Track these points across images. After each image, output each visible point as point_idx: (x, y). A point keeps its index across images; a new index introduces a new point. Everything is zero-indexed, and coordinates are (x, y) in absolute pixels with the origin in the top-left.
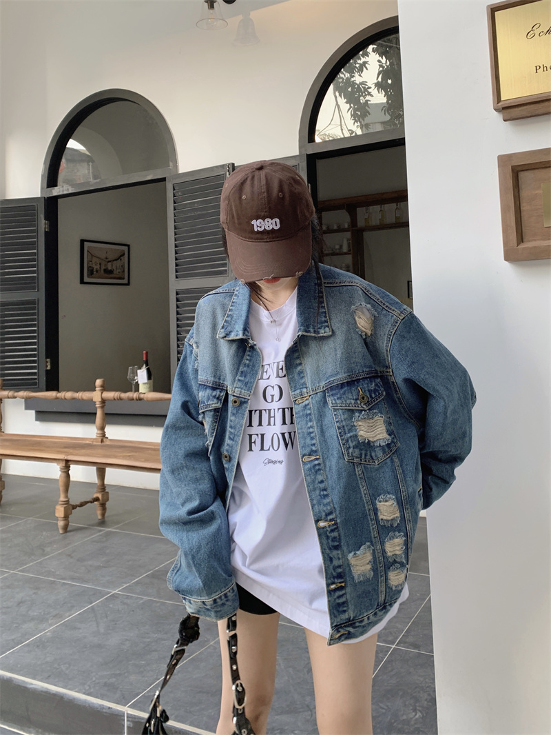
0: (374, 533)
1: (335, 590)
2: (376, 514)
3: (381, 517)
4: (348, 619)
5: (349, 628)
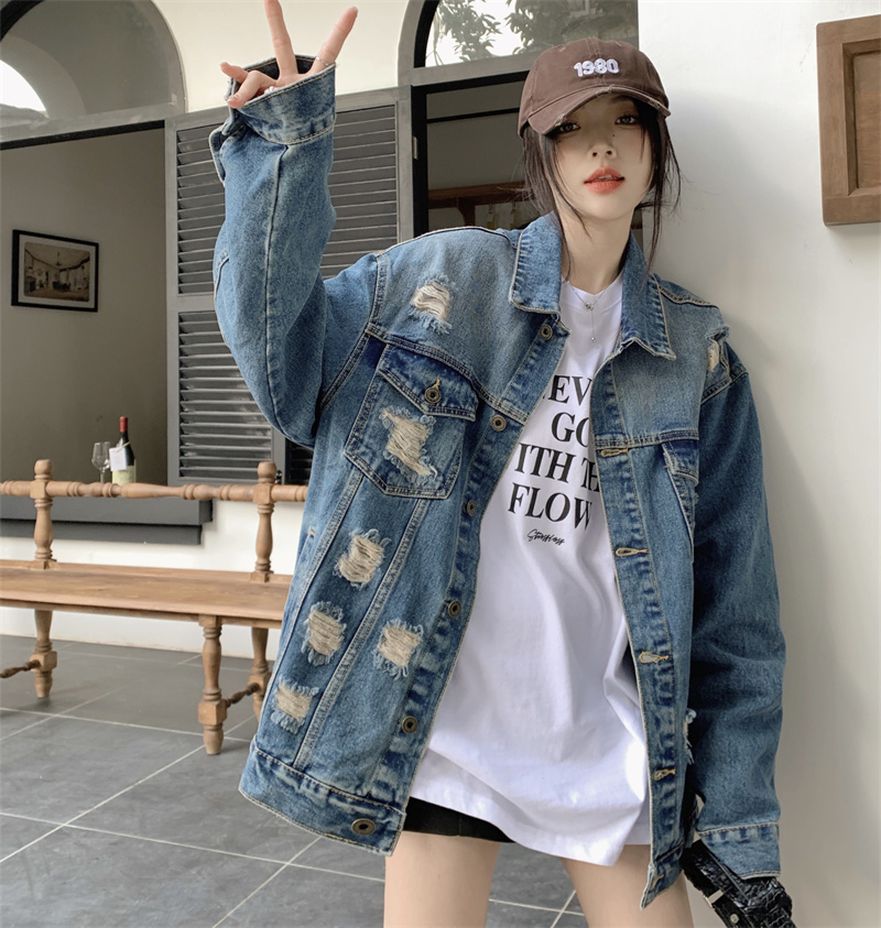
1: (662, 781)
4: (672, 843)
5: (667, 866)
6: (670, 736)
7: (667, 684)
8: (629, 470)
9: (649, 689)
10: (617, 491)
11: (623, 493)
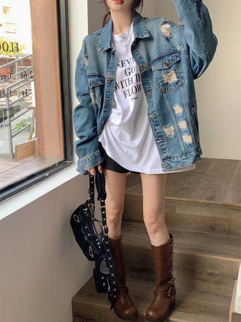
0: (174, 119)
2: (174, 112)
4: (167, 156)
5: (169, 162)
7: (156, 121)
8: (147, 73)
11: (146, 79)
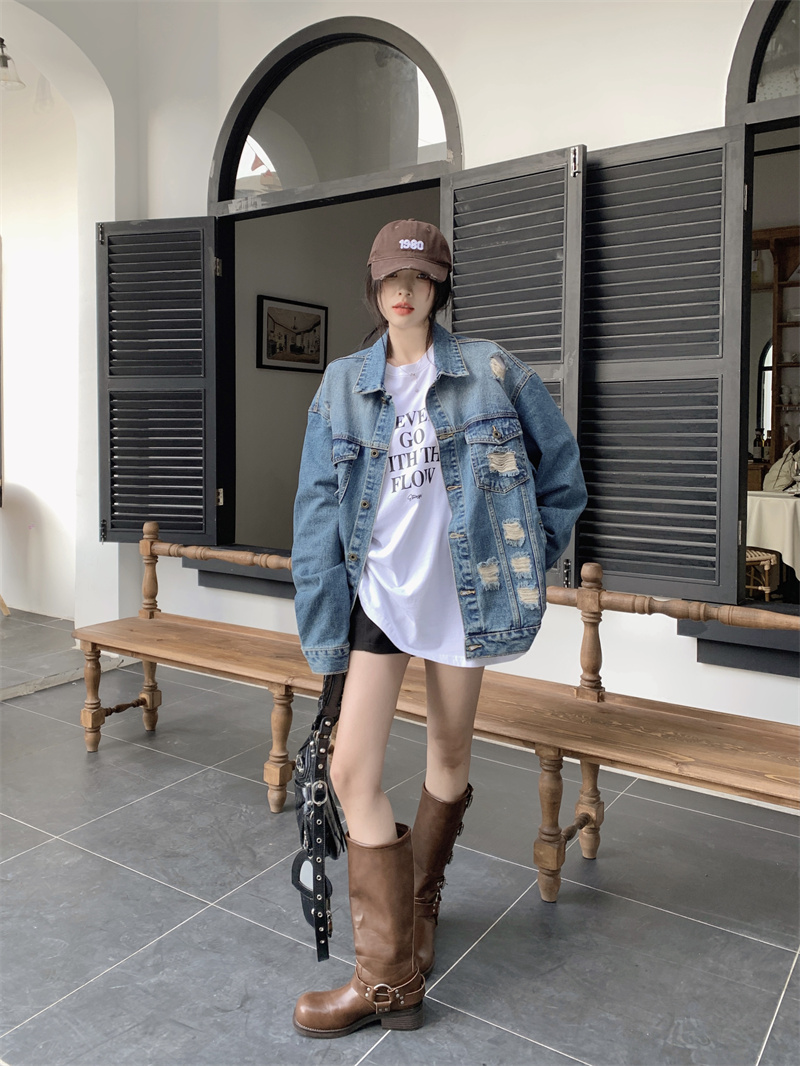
0: (500, 550)
1: (466, 596)
2: (502, 534)
3: (506, 537)
4: (480, 628)
5: (482, 641)
6: (468, 574)
7: (465, 549)
8: (454, 446)
9: (455, 550)
10: (448, 457)
11: (450, 458)
